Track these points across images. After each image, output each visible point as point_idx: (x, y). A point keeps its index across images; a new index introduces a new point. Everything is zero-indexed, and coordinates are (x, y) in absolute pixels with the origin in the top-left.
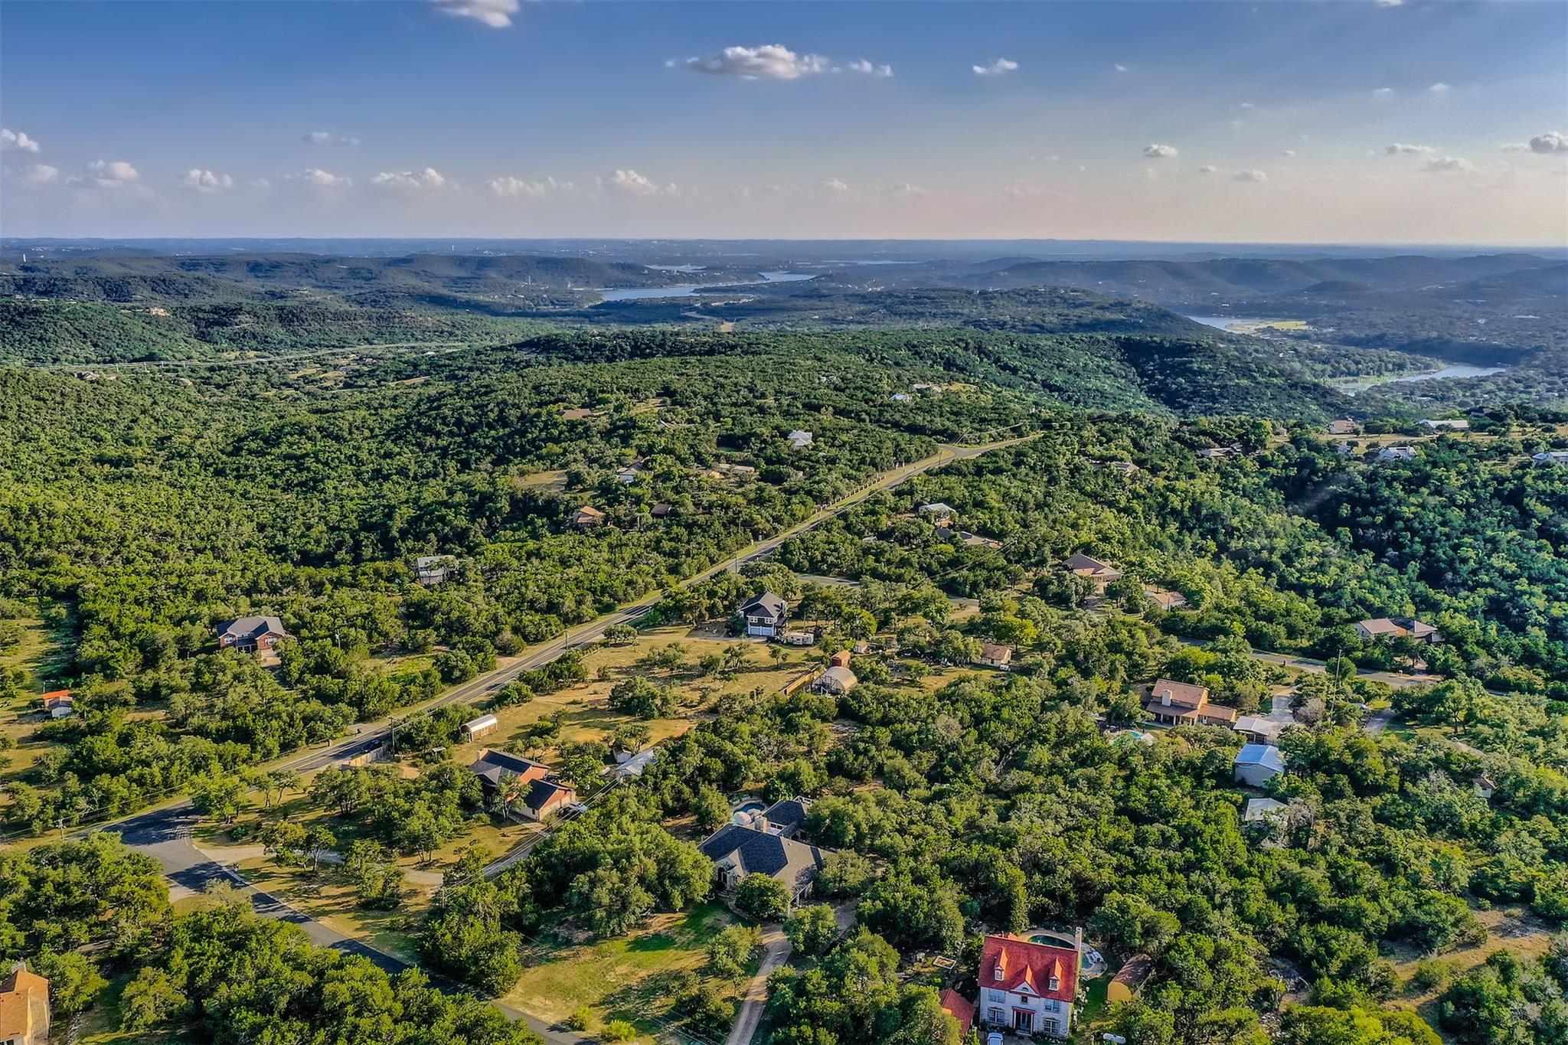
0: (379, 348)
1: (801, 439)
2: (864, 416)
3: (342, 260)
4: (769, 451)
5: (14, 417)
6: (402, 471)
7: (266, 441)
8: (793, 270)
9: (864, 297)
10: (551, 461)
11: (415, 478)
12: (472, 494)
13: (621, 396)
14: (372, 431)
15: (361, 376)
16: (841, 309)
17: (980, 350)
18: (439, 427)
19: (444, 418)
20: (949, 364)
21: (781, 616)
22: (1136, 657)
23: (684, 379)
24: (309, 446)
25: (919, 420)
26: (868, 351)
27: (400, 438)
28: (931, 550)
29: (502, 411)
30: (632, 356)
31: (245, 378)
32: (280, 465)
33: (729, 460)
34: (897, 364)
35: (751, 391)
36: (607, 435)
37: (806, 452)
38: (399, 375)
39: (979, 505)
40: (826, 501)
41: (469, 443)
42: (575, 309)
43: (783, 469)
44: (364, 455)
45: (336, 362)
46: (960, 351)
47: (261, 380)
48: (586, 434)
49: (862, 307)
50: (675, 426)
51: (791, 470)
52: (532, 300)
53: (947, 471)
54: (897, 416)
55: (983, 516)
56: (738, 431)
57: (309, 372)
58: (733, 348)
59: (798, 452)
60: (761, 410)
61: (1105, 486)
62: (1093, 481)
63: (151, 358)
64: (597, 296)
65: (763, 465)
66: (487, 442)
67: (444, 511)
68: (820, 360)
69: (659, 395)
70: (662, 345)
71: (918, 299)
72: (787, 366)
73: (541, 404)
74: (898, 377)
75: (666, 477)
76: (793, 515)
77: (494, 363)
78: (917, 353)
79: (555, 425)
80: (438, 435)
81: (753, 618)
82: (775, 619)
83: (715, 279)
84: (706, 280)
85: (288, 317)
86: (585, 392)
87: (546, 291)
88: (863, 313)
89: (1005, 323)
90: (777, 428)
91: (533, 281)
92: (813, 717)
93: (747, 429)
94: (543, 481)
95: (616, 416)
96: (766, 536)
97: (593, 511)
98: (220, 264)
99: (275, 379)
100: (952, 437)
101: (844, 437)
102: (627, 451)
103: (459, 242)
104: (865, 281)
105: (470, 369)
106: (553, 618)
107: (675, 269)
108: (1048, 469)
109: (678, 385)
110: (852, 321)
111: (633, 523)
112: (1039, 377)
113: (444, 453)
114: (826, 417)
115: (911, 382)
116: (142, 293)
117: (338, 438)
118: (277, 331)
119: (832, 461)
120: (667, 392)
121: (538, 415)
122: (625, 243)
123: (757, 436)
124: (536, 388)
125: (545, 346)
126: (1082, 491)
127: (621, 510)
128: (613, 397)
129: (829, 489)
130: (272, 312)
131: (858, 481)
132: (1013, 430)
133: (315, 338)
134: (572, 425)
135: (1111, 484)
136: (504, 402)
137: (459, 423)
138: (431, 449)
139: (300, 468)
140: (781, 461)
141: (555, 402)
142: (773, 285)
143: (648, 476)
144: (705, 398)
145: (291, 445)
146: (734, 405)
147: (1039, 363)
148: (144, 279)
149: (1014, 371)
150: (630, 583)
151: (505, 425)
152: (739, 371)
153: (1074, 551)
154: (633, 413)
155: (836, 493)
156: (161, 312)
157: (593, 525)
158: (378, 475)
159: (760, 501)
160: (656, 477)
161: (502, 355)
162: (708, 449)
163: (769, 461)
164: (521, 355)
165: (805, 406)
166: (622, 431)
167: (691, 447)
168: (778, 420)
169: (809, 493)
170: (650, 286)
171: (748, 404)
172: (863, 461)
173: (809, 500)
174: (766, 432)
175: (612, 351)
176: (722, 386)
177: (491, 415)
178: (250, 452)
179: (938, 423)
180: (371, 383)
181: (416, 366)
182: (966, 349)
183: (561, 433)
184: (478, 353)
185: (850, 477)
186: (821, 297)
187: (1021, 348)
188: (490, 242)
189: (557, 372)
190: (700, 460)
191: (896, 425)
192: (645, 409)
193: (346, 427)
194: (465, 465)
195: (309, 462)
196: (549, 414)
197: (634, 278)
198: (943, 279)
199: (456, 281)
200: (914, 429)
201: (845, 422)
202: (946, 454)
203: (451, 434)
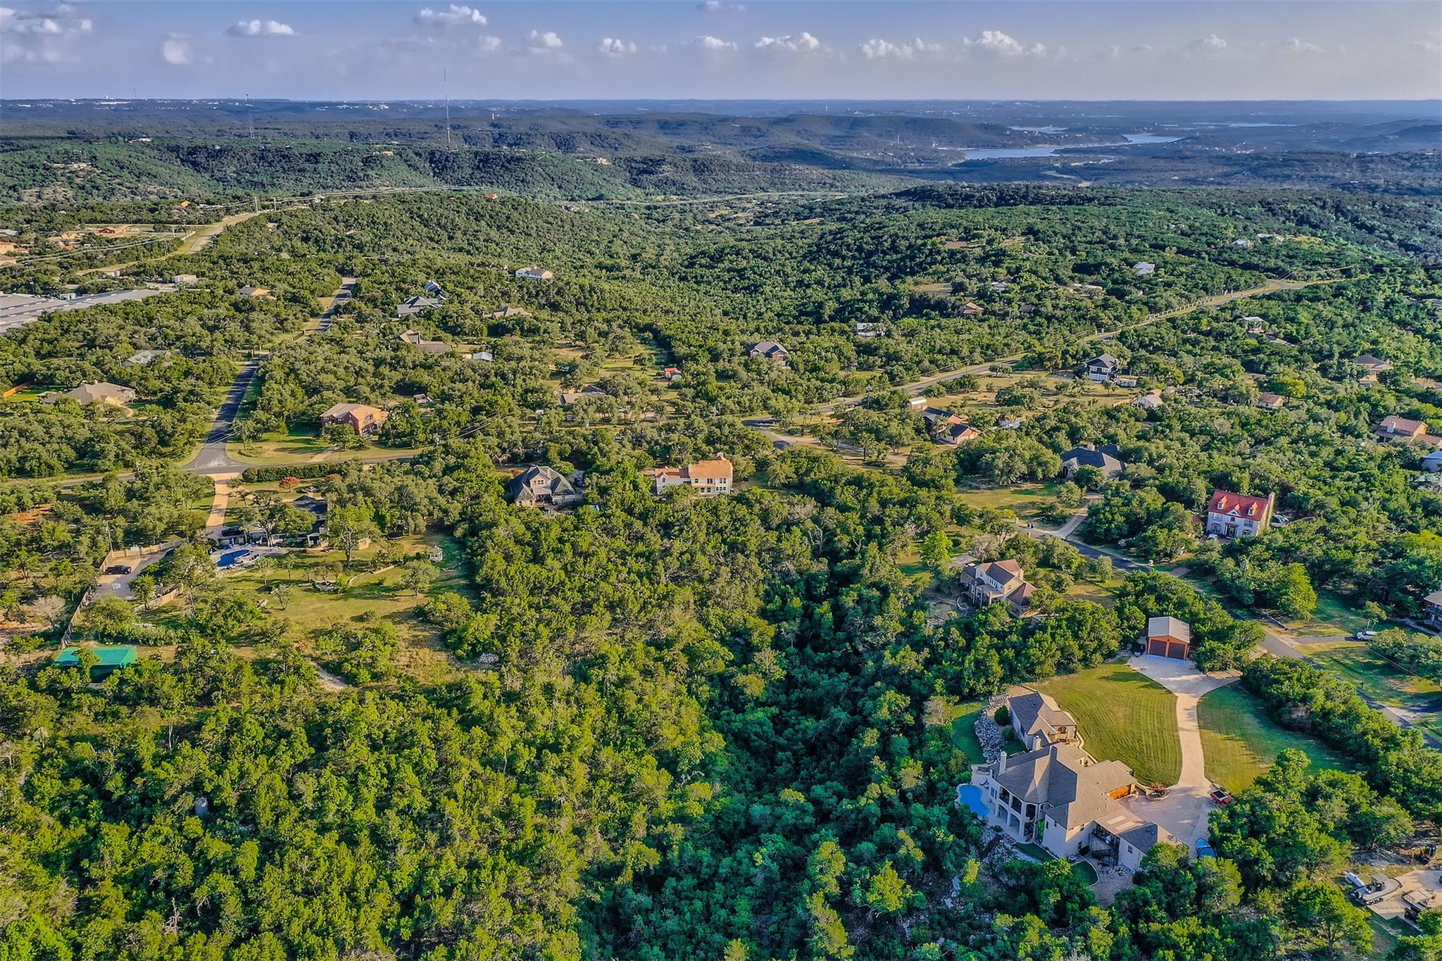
0: (775, 195)
1: (1145, 268)
2: (1204, 255)
3: (734, 119)
4: (1116, 275)
5: (535, 235)
6: (820, 282)
7: (712, 258)
8: (1158, 132)
9: (1229, 159)
10: (938, 276)
11: (829, 287)
12: (881, 294)
13: (992, 232)
14: (790, 254)
15: (767, 216)
16: (1203, 169)
17: (1338, 209)
18: (844, 252)
19: (848, 246)
20: (1302, 221)
21: (1114, 369)
22: (1380, 409)
23: (1046, 222)
24: (745, 262)
25: (1255, 260)
26: (1220, 206)
27: (814, 259)
28: (1239, 342)
29: (893, 242)
30: (997, 205)
31: (677, 216)
32: (726, 276)
33: (1081, 281)
34: (1248, 218)
35: (1105, 233)
36: (982, 260)
37: (1147, 277)
38: (798, 216)
39: (1292, 320)
40: (1160, 310)
41: (868, 265)
42: (939, 166)
43: (1126, 288)
44: (789, 270)
45: (743, 205)
46: (1316, 209)
47: (689, 216)
48: (964, 259)
49: (1226, 169)
50: (1037, 256)
51: (1133, 290)
52: (901, 158)
53: (1269, 297)
54: (1235, 257)
55: (1291, 328)
56: (1091, 261)
57: (723, 212)
58: (1090, 200)
59: (1141, 277)
60: (1112, 247)
61: (1416, 317)
62: (1404, 312)
63: (600, 198)
64: (960, 155)
65: (1110, 285)
66: (885, 263)
67: (861, 305)
68: (1172, 211)
69: (1023, 234)
70: (1025, 197)
71: (1286, 163)
72: (1140, 215)
73: (926, 237)
74: (1245, 228)
75: (1032, 288)
76: (1131, 317)
77: (876, 208)
78: (1270, 210)
79: (939, 252)
80: (844, 258)
81: (1094, 368)
82: (1109, 370)
83: (1078, 141)
84: (1067, 141)
85: (700, 168)
86: (961, 230)
87: (913, 150)
88: (1226, 175)
89: (1377, 186)
90: (1125, 260)
91: (902, 140)
92: (1130, 416)
93: (1099, 260)
94: (934, 289)
95: (988, 248)
96: (1108, 330)
97: (974, 306)
98: (637, 122)
99: (699, 217)
100: (1280, 273)
101: (1183, 269)
102: (1000, 270)
103: (832, 103)
104: (1234, 144)
105: (857, 213)
106: (955, 358)
107: (1036, 130)
108: (1363, 301)
109: (1040, 226)
110: (1212, 183)
111: (1007, 314)
112: (1396, 237)
113: (850, 271)
114: (1169, 254)
115: (1257, 232)
116: (583, 147)
117: (765, 259)
118: (692, 180)
119: (1168, 285)
120: (1030, 231)
121: (924, 245)
122: (987, 104)
123: (1106, 264)
124: (921, 226)
125: (921, 195)
126: (1391, 319)
127: (997, 307)
128: (985, 233)
129: (1163, 302)
130: (688, 164)
131: (1189, 299)
132: (1343, 272)
133: (721, 186)
134: (952, 253)
135: (1421, 315)
136: (896, 235)
137: (860, 249)
138: (838, 268)
139: (742, 277)
140: (1125, 282)
141: (938, 235)
142: (1135, 147)
143: (1017, 288)
144: (1064, 237)
145: (731, 262)
146: (1090, 243)
147: (1400, 224)
148: (585, 134)
149: (1371, 230)
150: (1005, 345)
151: (897, 252)
152: (1096, 218)
153: (1363, 353)
154: (1003, 245)
155: (1169, 306)
156: (604, 161)
157: (975, 315)
158: (800, 283)
159: (1105, 307)
160: (1022, 288)
161: (884, 202)
162: (1065, 273)
163: (1115, 282)
164: (899, 202)
165: (1151, 246)
166: (997, 258)
167: (1051, 270)
168: (1127, 255)
169: (1146, 304)
170: (1011, 147)
171: (1101, 242)
172: (1196, 286)
173: (1145, 309)
174: (1115, 262)
175: (980, 201)
176: (1080, 228)
177: (886, 244)
178: (701, 266)
179: (1272, 263)
180: (777, 221)
181: (811, 209)
182: (1323, 207)
183: (943, 258)
184: (863, 200)
185: (1182, 296)
186: (1182, 158)
187: (1383, 209)
188: (861, 103)
189: (934, 215)
190: (1058, 280)
191: (1232, 264)
192: (1014, 243)
193: (771, 250)
194: (867, 280)
195: (748, 273)
196: (933, 244)
197: (995, 138)
198: (1322, 142)
199: (833, 139)
200: (1247, 267)
201: (1187, 259)
202: (1273, 285)
203: (854, 257)
